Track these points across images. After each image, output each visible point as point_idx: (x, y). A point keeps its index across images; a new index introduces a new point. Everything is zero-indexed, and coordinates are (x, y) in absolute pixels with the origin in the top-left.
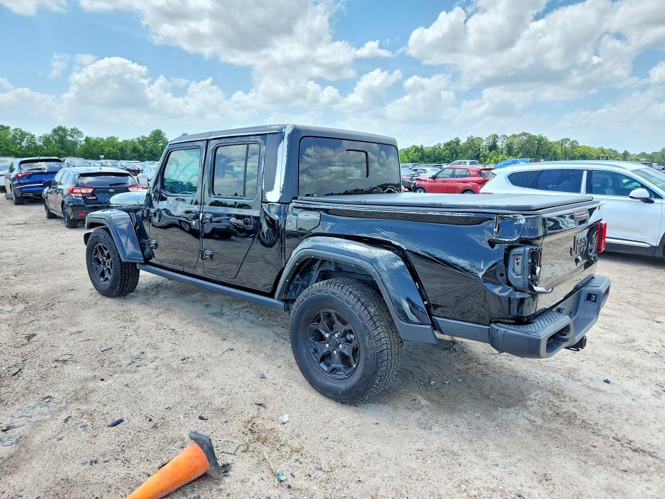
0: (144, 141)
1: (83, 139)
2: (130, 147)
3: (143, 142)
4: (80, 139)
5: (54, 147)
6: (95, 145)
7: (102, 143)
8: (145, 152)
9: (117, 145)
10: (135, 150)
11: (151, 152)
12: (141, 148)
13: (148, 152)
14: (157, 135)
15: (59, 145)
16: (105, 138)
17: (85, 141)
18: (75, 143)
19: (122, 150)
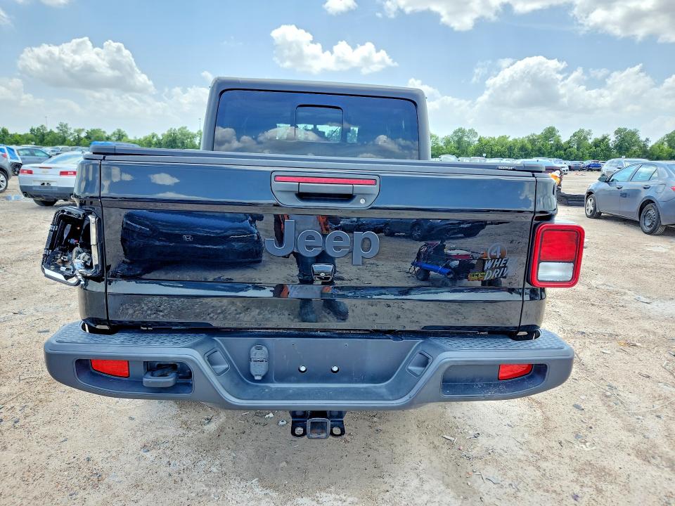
0: (533, 139)
1: (477, 139)
2: (519, 145)
3: (533, 141)
4: (474, 139)
5: (451, 147)
6: (486, 145)
7: (493, 142)
8: (532, 150)
9: (506, 144)
10: (523, 148)
11: (540, 150)
12: (529, 146)
13: (536, 151)
14: (550, 133)
15: (456, 145)
16: (497, 138)
17: (479, 141)
18: (469, 144)
19: (510, 149)
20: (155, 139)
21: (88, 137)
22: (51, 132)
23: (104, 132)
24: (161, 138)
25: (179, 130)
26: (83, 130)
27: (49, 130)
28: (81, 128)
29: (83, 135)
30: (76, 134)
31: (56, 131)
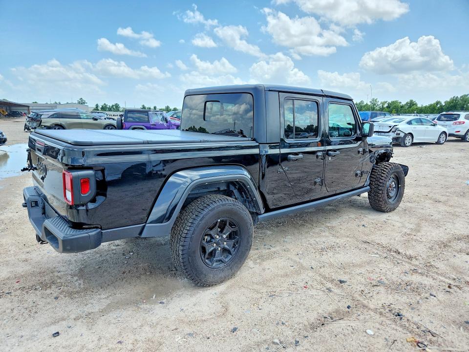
20: (439, 106)
21: (388, 107)
22: (367, 104)
23: (401, 103)
24: (444, 104)
25: (461, 97)
26: (386, 102)
27: (365, 104)
28: (385, 101)
29: (386, 105)
30: (381, 105)
31: (369, 104)
